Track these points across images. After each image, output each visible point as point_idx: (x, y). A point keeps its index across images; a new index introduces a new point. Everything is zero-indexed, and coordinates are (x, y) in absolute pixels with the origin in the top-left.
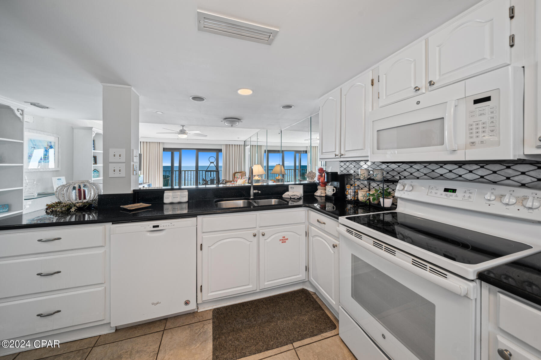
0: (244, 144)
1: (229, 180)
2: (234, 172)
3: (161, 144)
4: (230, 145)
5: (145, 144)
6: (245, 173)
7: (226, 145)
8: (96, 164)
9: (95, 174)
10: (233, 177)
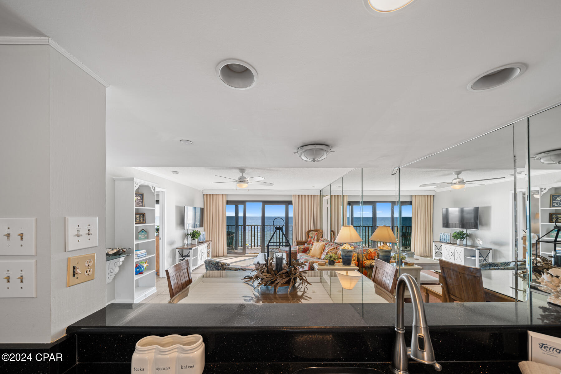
0: (321, 193)
1: (301, 240)
2: (307, 230)
3: (224, 197)
4: (302, 195)
5: (208, 196)
6: (322, 232)
7: (298, 196)
8: (145, 223)
9: (143, 236)
10: (307, 236)
